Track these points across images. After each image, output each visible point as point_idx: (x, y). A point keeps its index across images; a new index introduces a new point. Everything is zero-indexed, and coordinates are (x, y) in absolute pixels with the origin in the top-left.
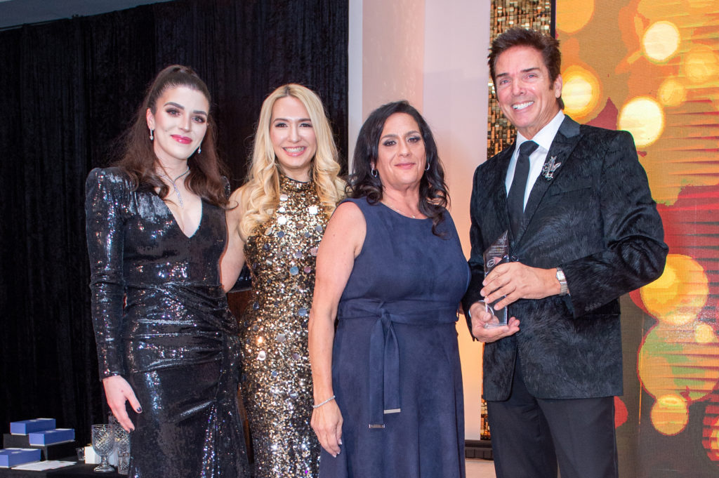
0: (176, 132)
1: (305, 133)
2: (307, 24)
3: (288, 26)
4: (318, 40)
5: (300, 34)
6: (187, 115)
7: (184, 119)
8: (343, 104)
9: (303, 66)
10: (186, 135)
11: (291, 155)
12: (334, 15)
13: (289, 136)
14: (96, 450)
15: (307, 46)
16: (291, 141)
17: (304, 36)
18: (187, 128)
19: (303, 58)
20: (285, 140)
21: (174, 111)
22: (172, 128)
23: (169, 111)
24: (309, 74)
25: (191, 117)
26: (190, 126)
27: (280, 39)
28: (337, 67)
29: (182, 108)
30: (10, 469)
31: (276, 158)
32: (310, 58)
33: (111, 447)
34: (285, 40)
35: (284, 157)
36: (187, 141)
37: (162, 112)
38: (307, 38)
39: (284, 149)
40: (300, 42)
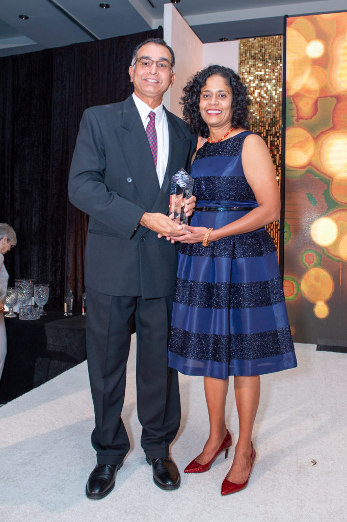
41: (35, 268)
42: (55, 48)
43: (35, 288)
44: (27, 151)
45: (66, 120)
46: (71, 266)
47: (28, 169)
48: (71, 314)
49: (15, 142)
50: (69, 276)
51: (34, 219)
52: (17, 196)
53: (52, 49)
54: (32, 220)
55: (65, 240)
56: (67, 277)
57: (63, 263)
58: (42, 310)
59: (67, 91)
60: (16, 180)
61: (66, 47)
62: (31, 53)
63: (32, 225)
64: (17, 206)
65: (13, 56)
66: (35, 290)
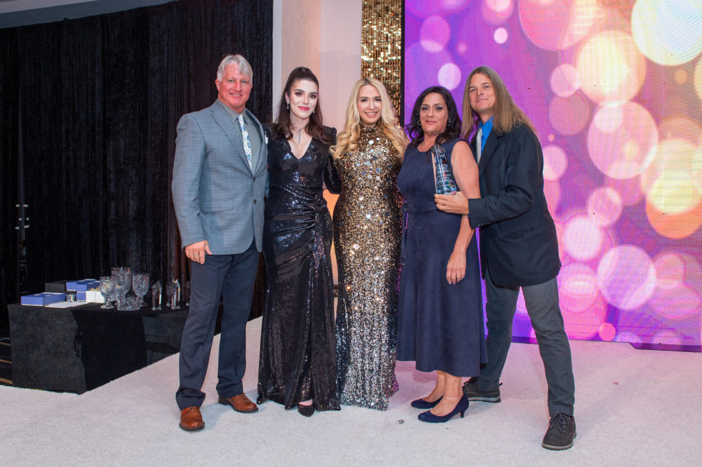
0: (301, 105)
1: (377, 104)
2: (246, 19)
3: (234, 21)
4: (253, 30)
5: (242, 25)
6: (307, 95)
7: (305, 98)
8: (269, 69)
9: (244, 46)
10: (306, 106)
11: (369, 117)
12: (264, 14)
13: (369, 106)
14: (103, 294)
15: (246, 33)
16: (370, 109)
17: (245, 27)
18: (306, 102)
19: (244, 41)
20: (367, 108)
21: (299, 93)
22: (298, 103)
23: (296, 94)
24: (247, 51)
25: (309, 96)
26: (308, 100)
27: (229, 29)
28: (265, 46)
29: (304, 92)
30: (43, 307)
31: (361, 118)
32: (248, 41)
33: (112, 292)
34: (232, 31)
35: (365, 117)
36: (307, 109)
37: (293, 95)
38: (246, 28)
39: (366, 113)
40: (242, 31)
41: (133, 257)
42: (150, 7)
43: (134, 277)
44: (121, 125)
45: (165, 90)
46: (174, 254)
47: (122, 146)
48: (179, 308)
49: (107, 116)
50: (172, 266)
51: (131, 202)
52: (112, 176)
53: (147, 7)
54: (128, 204)
55: (167, 225)
56: (170, 266)
57: (165, 251)
58: (141, 301)
59: (165, 56)
60: (110, 158)
61: (164, 5)
62: (123, 12)
63: (129, 210)
64: (112, 188)
65: (102, 15)
66: (133, 279)
